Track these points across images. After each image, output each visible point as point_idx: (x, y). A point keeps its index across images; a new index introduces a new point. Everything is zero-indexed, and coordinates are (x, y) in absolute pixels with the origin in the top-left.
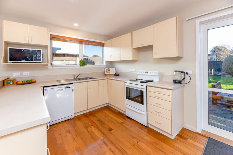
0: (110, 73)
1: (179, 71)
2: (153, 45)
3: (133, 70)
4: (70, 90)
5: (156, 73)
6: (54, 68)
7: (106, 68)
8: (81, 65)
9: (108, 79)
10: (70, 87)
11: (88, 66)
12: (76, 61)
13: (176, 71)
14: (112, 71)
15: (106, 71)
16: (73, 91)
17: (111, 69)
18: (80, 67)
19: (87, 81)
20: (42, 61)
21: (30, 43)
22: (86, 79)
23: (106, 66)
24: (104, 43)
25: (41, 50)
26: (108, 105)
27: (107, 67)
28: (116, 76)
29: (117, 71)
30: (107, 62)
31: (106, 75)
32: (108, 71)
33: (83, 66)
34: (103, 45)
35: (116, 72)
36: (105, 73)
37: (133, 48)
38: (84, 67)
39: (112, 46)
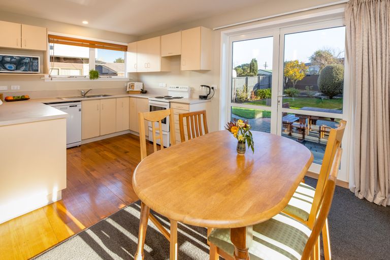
0: (135, 90)
1: (205, 86)
2: (180, 55)
3: (164, 85)
4: (77, 109)
5: (187, 88)
6: (53, 80)
7: (129, 82)
8: (91, 78)
9: (130, 97)
10: (76, 106)
11: (102, 79)
12: (81, 71)
13: (202, 86)
14: (138, 87)
15: (128, 86)
16: (80, 110)
17: (136, 84)
18: (90, 80)
19: (100, 99)
20: (39, 72)
21: (24, 47)
22: (99, 96)
23: (129, 80)
24: (127, 46)
25: (39, 58)
26: (129, 132)
27: (131, 80)
28: (143, 93)
29: (145, 87)
30: (130, 73)
31: (128, 92)
32: (132, 86)
33: (94, 78)
34: (125, 48)
35: (143, 88)
36: (128, 90)
37: (162, 56)
38: (96, 80)
39: (137, 51)
